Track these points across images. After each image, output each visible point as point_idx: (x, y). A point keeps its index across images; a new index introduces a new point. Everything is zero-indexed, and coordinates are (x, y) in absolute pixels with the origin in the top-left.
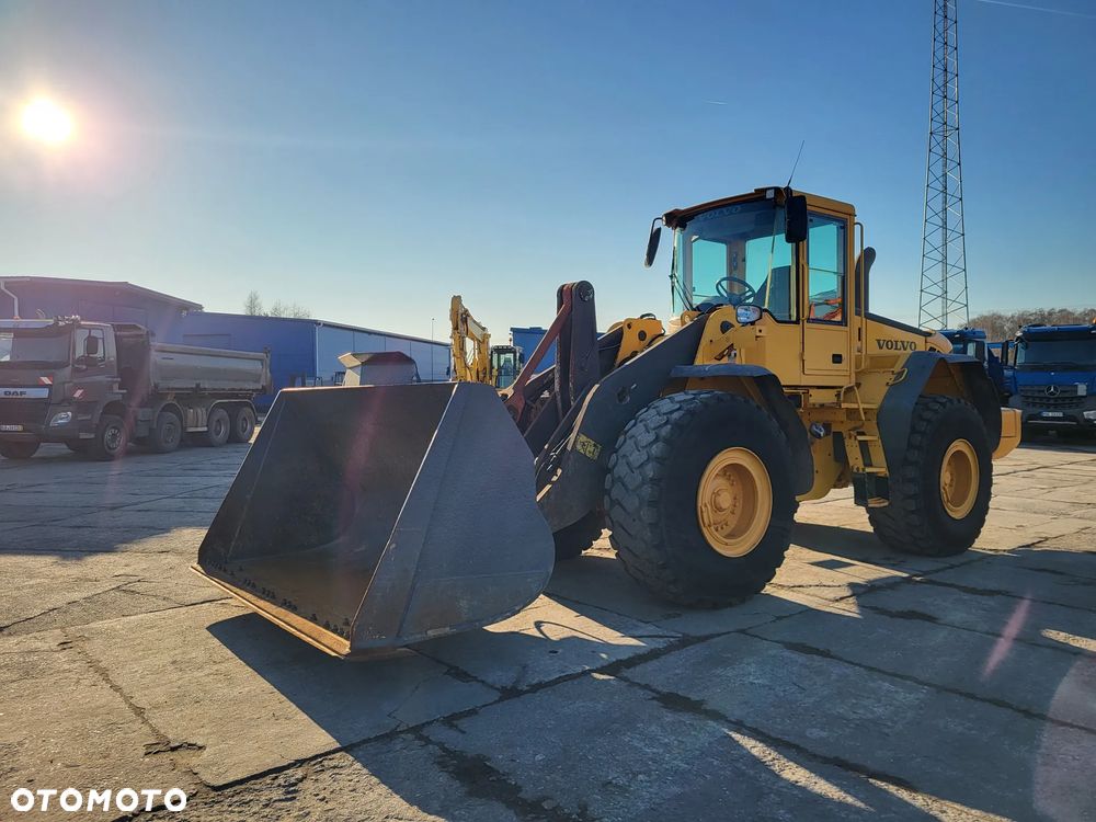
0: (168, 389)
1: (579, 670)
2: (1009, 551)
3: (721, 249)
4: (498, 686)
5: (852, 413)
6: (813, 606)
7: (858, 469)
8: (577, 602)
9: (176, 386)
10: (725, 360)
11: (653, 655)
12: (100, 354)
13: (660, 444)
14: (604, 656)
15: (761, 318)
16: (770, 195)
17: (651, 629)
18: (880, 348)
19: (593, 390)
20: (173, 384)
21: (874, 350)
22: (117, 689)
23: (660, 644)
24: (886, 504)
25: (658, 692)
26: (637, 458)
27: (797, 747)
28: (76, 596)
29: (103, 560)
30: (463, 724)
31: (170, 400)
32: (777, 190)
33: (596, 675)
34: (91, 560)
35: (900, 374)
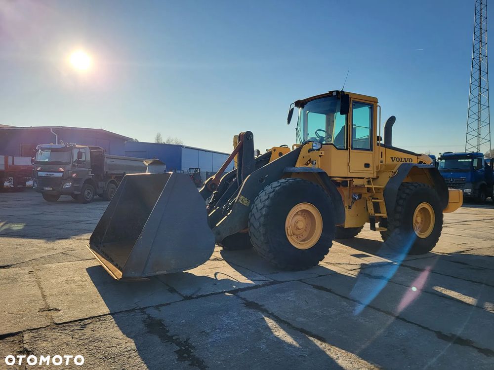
0: (112, 174)
1: (221, 291)
2: (449, 254)
3: (323, 117)
4: (184, 295)
5: (369, 190)
6: (339, 272)
7: (372, 214)
8: (239, 266)
9: (115, 173)
10: (310, 166)
11: (255, 287)
12: (83, 159)
13: (269, 200)
14: (234, 287)
15: (321, 147)
16: (334, 94)
17: (262, 278)
18: (393, 161)
19: (248, 177)
20: (115, 172)
21: (389, 161)
22: (41, 288)
23: (261, 283)
24: (386, 230)
25: (247, 301)
26: (260, 205)
27: (288, 324)
28: (45, 255)
29: (63, 241)
30: (162, 308)
31: (113, 178)
32: (337, 92)
33: (227, 294)
34: (58, 241)
35: (395, 172)
